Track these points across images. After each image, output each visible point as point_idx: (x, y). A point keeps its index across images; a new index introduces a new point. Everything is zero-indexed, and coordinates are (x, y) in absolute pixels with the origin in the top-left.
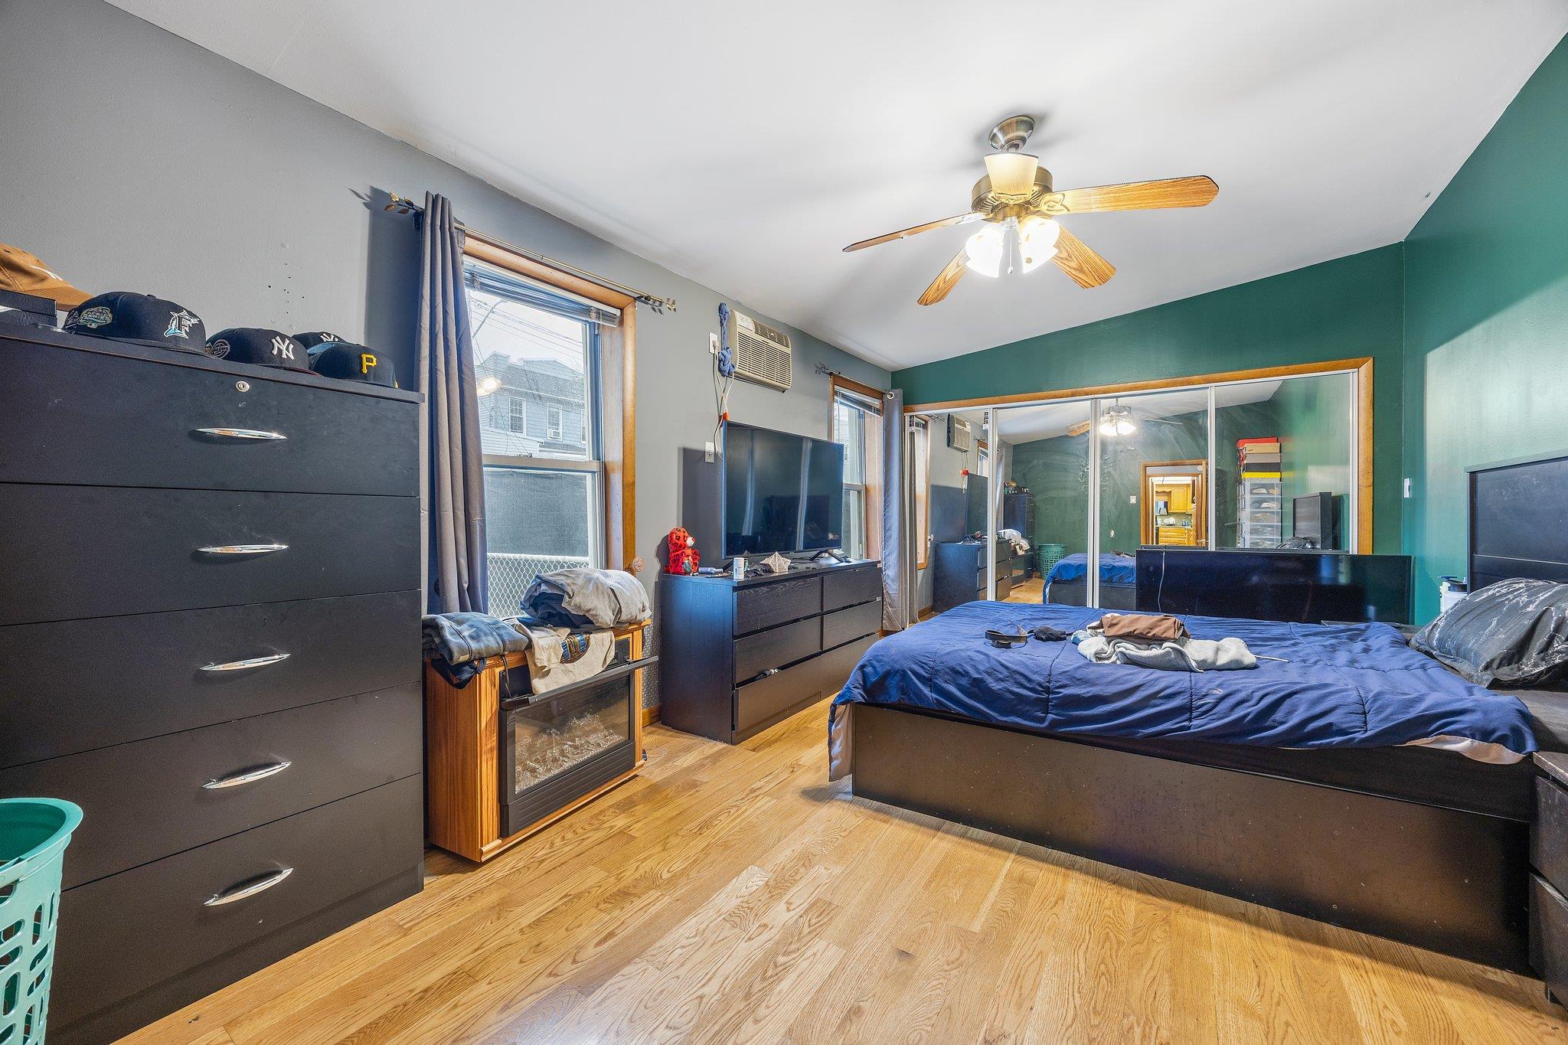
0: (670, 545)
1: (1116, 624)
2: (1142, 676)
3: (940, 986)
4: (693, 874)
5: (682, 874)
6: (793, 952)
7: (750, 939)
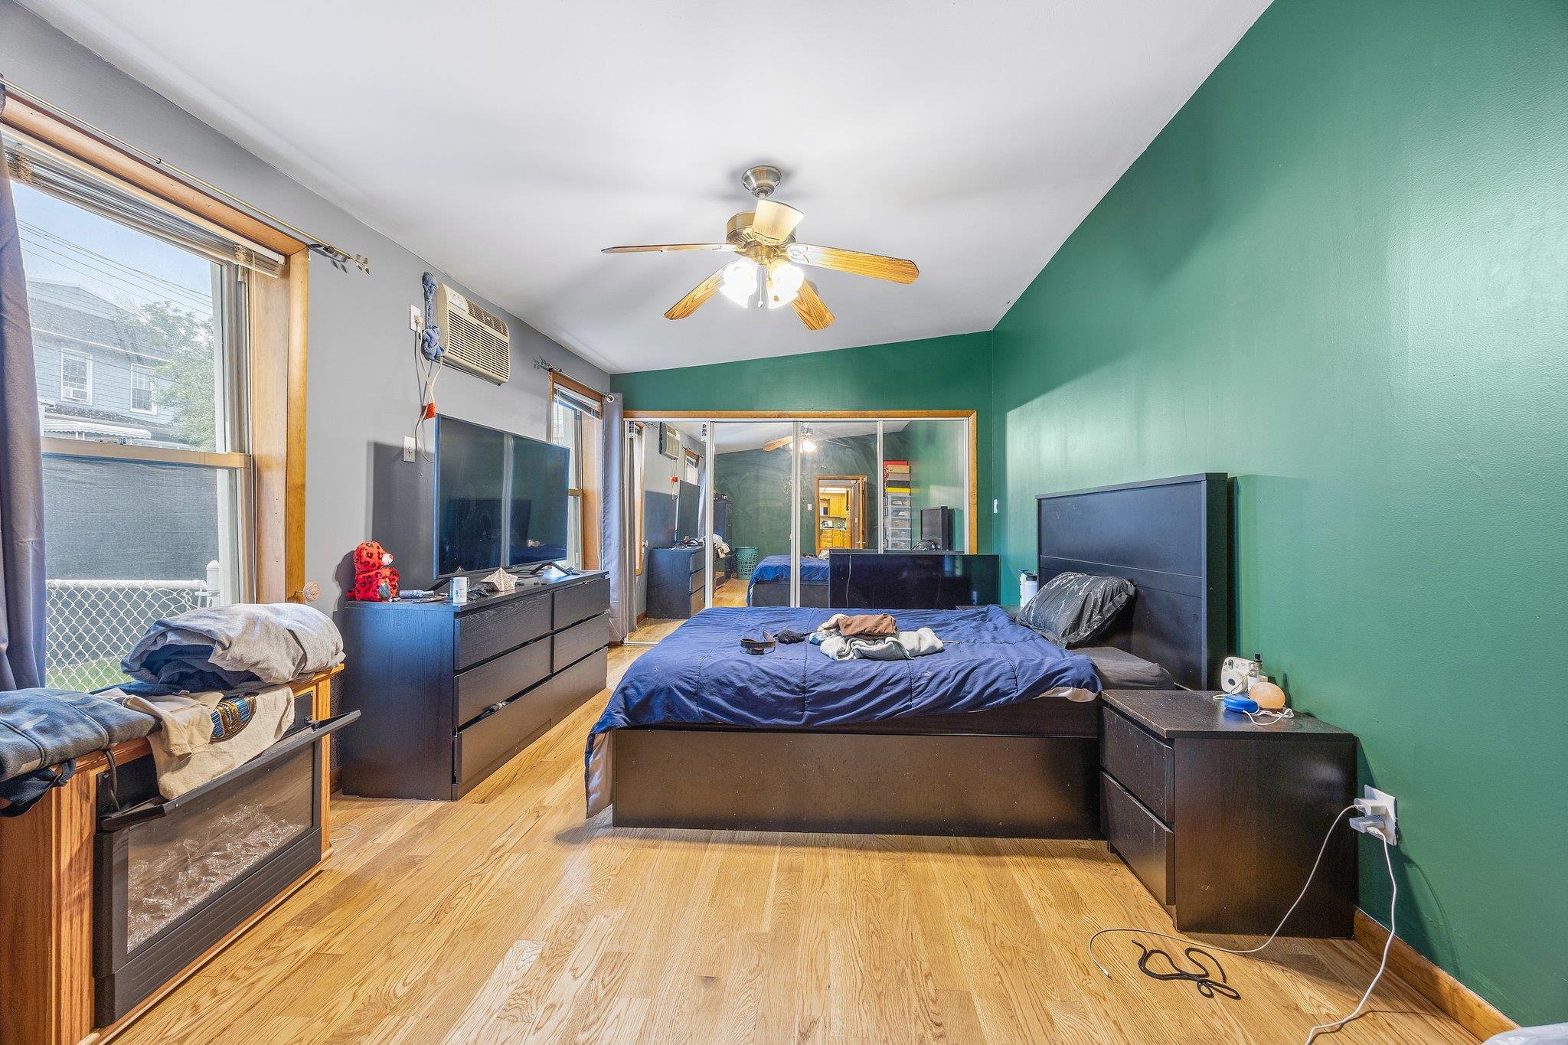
0: (357, 565)
1: (850, 625)
2: (875, 667)
3: (750, 998)
4: (441, 977)
5: (425, 982)
6: (593, 1023)
7: (538, 1029)
